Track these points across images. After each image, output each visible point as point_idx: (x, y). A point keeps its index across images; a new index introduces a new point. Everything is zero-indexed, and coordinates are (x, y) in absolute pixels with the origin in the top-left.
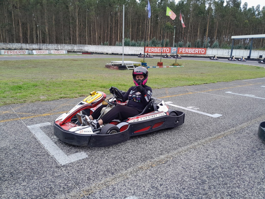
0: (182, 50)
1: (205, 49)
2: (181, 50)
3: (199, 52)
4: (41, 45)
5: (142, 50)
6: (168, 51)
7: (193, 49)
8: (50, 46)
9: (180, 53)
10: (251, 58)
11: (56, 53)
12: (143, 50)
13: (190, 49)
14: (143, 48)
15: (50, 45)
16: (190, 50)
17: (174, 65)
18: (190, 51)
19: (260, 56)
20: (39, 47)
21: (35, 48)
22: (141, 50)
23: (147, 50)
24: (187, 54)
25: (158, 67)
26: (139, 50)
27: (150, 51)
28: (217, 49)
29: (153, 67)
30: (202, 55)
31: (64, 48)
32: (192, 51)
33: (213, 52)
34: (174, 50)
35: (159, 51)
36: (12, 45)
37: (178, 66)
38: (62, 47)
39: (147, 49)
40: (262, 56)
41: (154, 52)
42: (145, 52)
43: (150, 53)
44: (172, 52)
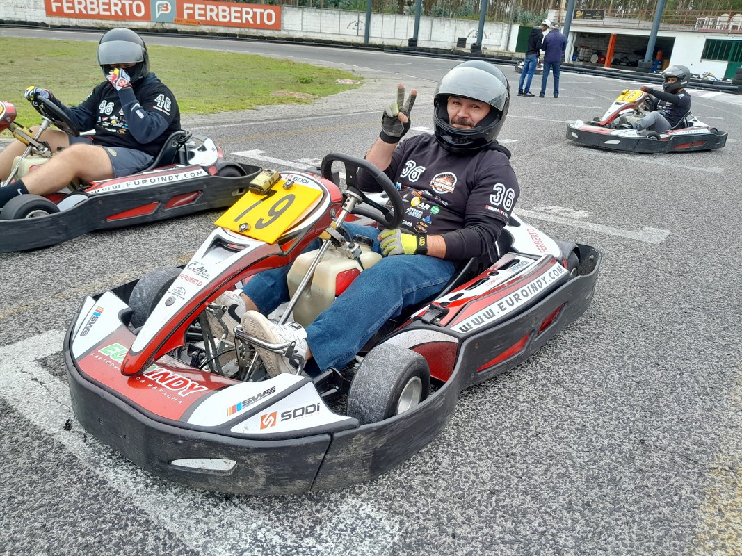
0: (193, 9)
1: (277, 7)
3: (254, 18)
5: (36, 2)
6: (139, 10)
7: (233, 9)
9: (188, 23)
10: (420, 45)
12: (42, 4)
13: (221, 8)
16: (224, 11)
18: (224, 14)
19: (460, 39)
22: (32, 3)
23: (59, 4)
24: (213, 27)
26: (26, 3)
28: (319, 10)
30: (267, 33)
32: (230, 14)
33: (304, 16)
34: (163, 9)
35: (105, 10)
40: (465, 39)
41: (84, 12)
42: (49, 12)
43: (71, 19)
44: (158, 15)
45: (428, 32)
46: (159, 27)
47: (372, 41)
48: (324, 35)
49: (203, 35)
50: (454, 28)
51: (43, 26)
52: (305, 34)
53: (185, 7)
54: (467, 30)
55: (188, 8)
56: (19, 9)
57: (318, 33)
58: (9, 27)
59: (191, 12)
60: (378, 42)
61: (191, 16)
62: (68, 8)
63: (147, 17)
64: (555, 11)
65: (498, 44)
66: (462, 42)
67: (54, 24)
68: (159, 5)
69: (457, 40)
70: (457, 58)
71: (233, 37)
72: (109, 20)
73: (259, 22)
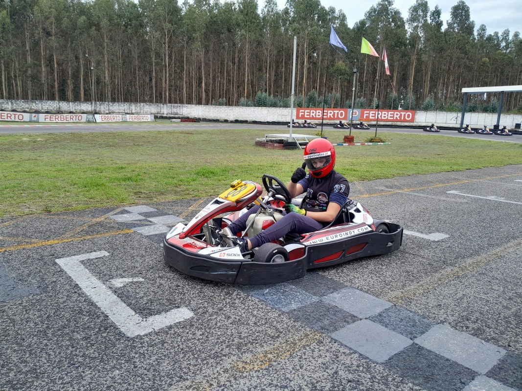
0: (369, 114)
1: (413, 111)
2: (366, 113)
3: (400, 117)
4: (98, 105)
6: (341, 115)
7: (390, 113)
8: (116, 107)
9: (366, 120)
11: (136, 121)
12: (295, 114)
13: (383, 112)
15: (115, 104)
16: (385, 114)
17: (373, 142)
19: (516, 124)
20: (93, 108)
21: (85, 110)
23: (303, 114)
25: (347, 144)
26: (287, 113)
27: (309, 117)
28: (436, 112)
29: (338, 145)
30: (407, 124)
31: (142, 111)
32: (388, 115)
33: (427, 117)
34: (353, 113)
36: (42, 104)
37: (379, 142)
38: (139, 109)
39: (302, 112)
40: (520, 124)
41: (315, 117)
42: (298, 117)
56: (284, 117)
61: (368, 117)
63: (345, 118)
66: (518, 126)
72: (326, 120)
73: (402, 119)
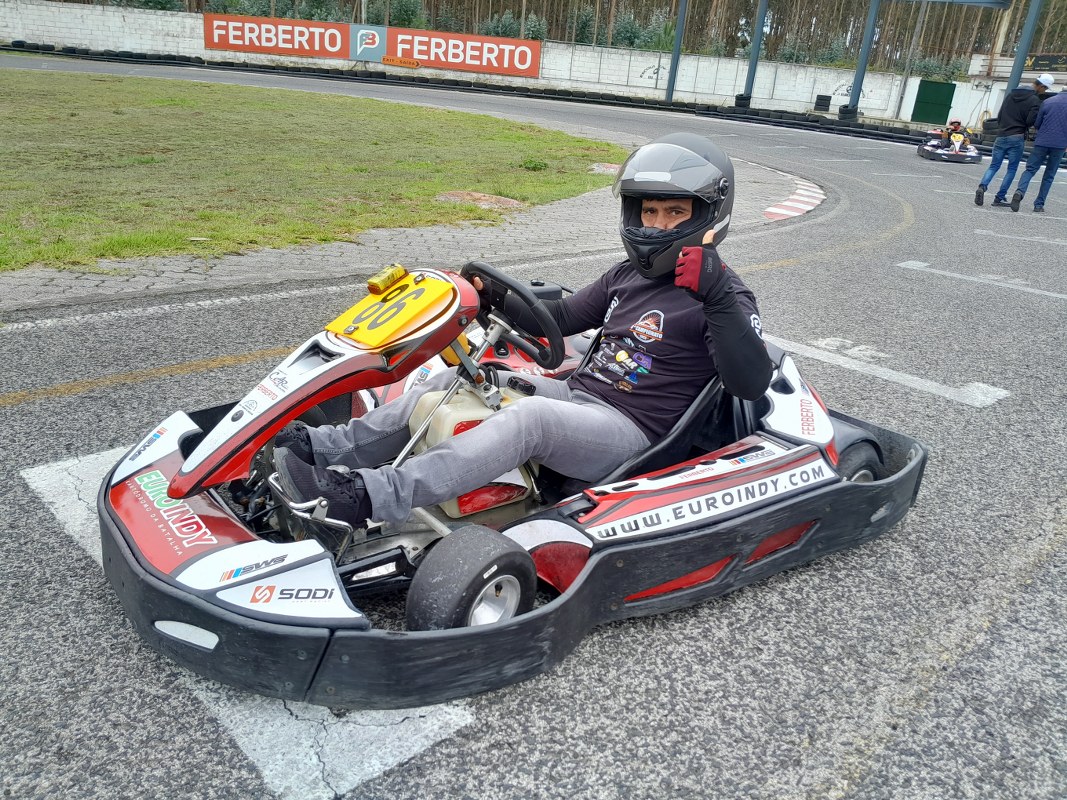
0: (411, 43)
1: (537, 43)
3: (500, 58)
5: (192, 29)
6: (333, 42)
7: (470, 44)
9: (402, 64)
10: (753, 105)
12: (201, 31)
13: (452, 42)
14: (194, 23)
16: (456, 47)
18: (456, 51)
19: (820, 98)
22: (188, 30)
23: (223, 32)
24: (438, 72)
26: (179, 29)
27: (240, 42)
28: (599, 50)
30: (518, 82)
32: (464, 51)
33: (576, 63)
34: (368, 42)
35: (285, 41)
39: (219, 27)
40: (828, 99)
41: (257, 44)
42: (209, 44)
43: (238, 54)
44: (359, 51)
45: (769, 85)
46: (360, 68)
47: (677, 97)
48: (604, 87)
49: (423, 82)
50: (812, 80)
51: (198, 62)
52: (575, 85)
53: (399, 41)
54: (835, 85)
55: (403, 42)
56: (170, 39)
57: (594, 83)
58: (152, 63)
59: (408, 47)
60: (687, 99)
61: (408, 53)
62: (235, 37)
63: (343, 54)
64: (983, 57)
65: (883, 107)
66: (823, 102)
67: (215, 60)
68: (363, 35)
69: (815, 100)
70: (813, 128)
71: (466, 86)
72: (290, 55)
73: (506, 65)
